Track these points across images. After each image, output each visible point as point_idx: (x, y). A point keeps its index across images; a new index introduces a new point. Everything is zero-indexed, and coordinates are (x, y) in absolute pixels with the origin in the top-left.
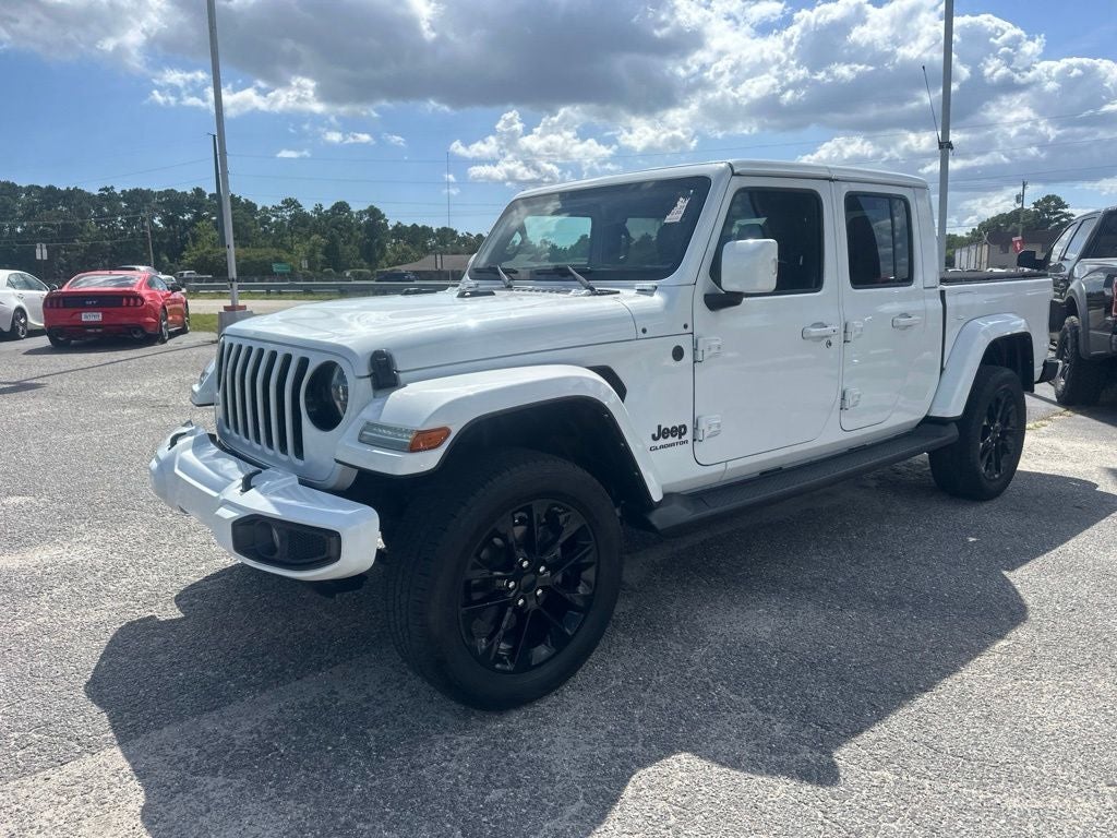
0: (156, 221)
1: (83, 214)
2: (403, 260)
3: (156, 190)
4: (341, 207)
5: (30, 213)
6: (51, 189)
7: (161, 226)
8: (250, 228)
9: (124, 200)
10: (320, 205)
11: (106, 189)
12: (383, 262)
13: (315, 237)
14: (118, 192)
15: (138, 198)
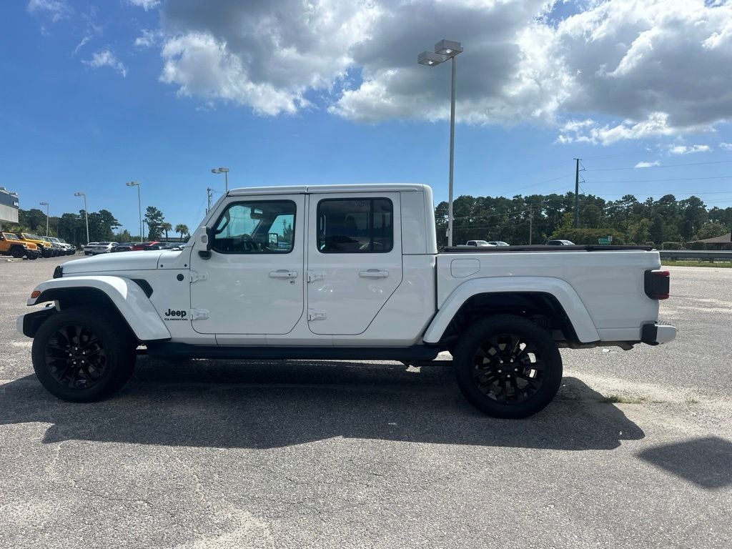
0: (543, 213)
1: (502, 210)
2: (713, 234)
3: (544, 195)
4: (669, 198)
5: (477, 211)
6: (489, 198)
7: (546, 216)
8: (598, 215)
9: (526, 202)
10: (651, 198)
11: (517, 197)
12: (696, 236)
13: (644, 220)
14: (523, 197)
15: (535, 201)
